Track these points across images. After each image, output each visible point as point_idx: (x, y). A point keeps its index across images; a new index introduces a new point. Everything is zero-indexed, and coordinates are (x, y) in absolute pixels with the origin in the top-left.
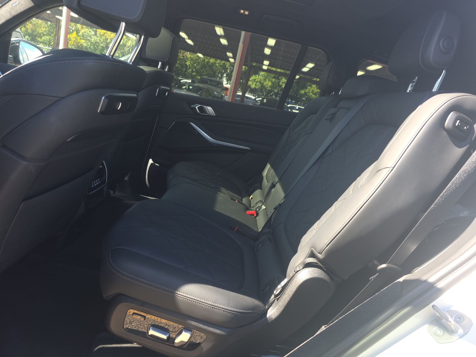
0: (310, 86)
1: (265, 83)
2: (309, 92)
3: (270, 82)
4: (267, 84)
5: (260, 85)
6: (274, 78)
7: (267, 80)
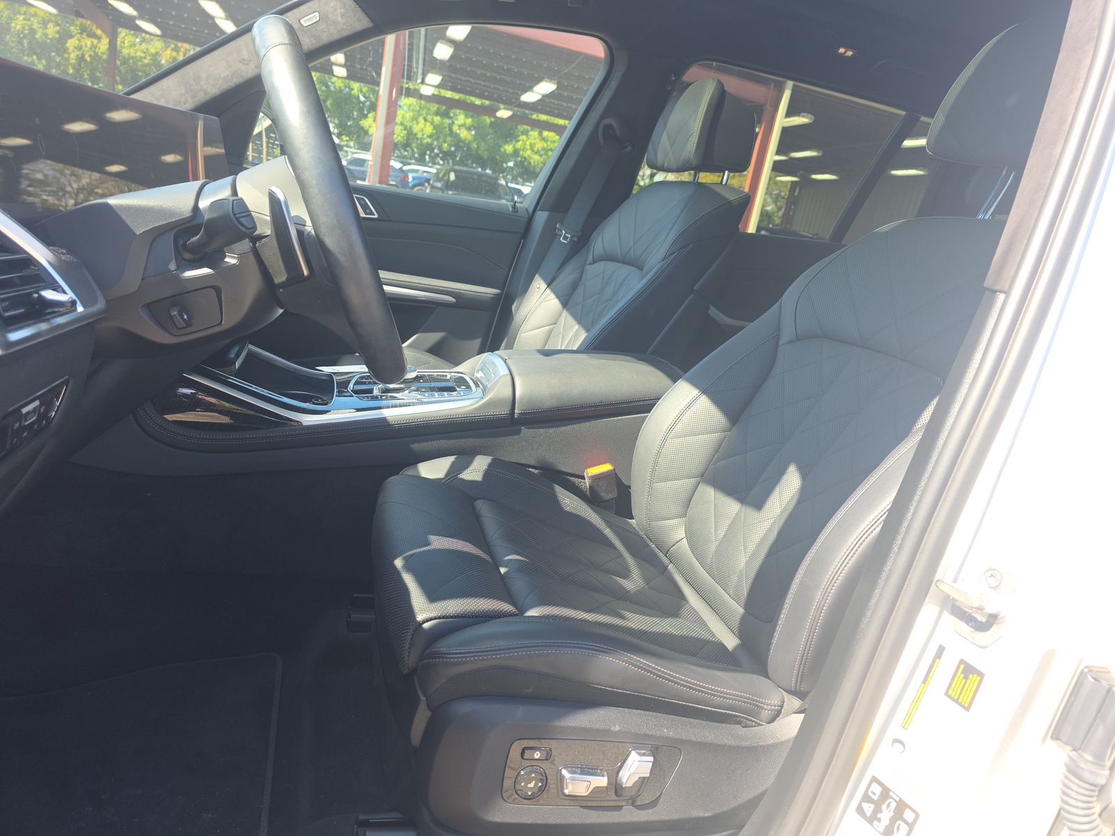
0: (526, 133)
1: (415, 126)
2: (524, 149)
3: (428, 124)
4: (422, 130)
5: (405, 132)
6: (437, 113)
7: (421, 119)
